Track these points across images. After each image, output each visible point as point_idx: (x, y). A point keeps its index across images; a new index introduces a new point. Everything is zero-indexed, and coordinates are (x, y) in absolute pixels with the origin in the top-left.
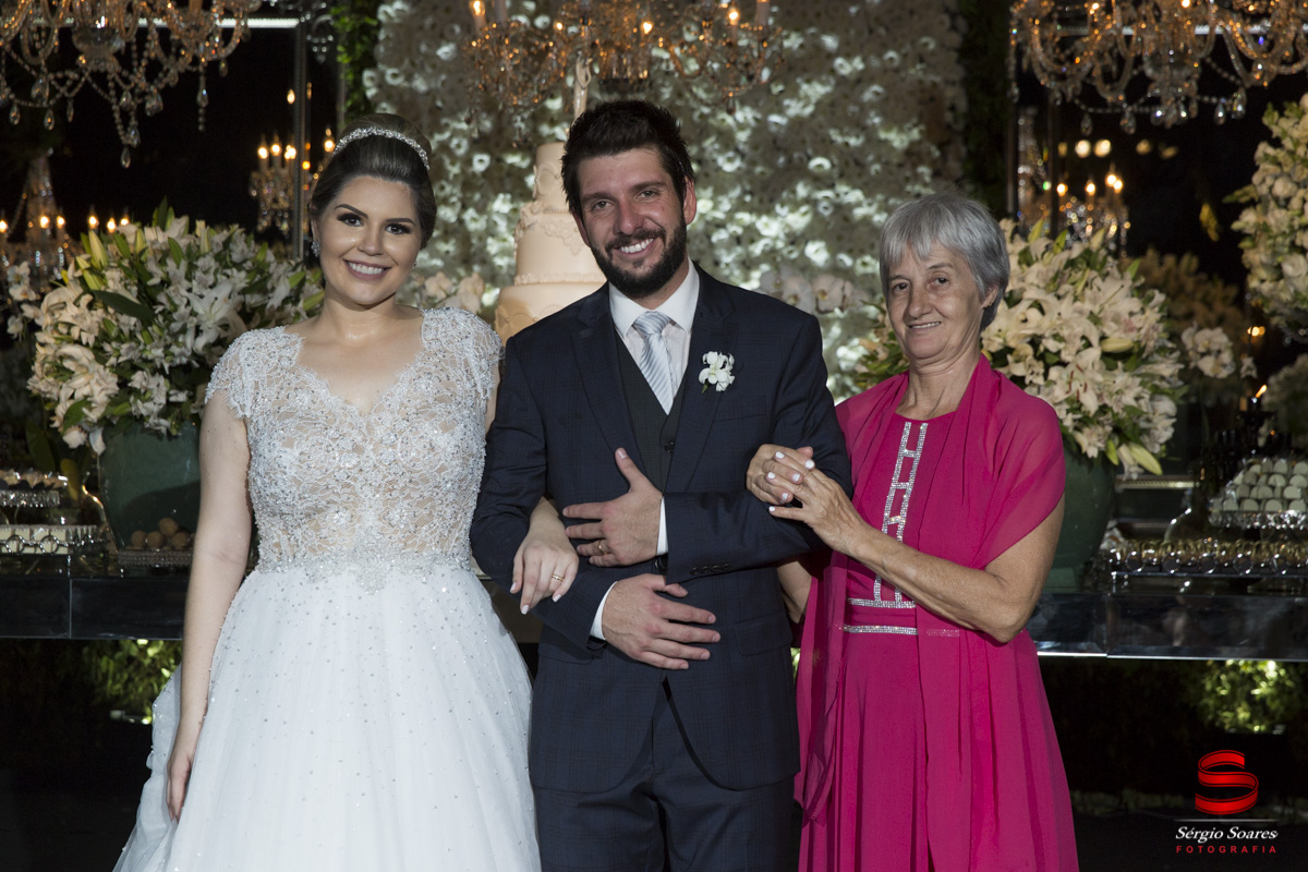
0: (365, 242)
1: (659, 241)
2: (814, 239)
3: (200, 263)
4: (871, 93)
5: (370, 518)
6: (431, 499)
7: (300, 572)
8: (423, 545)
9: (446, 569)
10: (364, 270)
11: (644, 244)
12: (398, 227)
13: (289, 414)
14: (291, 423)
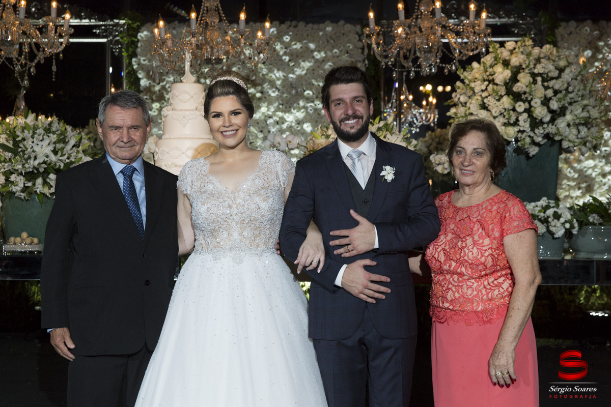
0: (224, 122)
1: (360, 120)
5: (236, 235)
6: (259, 227)
7: (210, 256)
8: (258, 245)
9: (268, 254)
10: (227, 133)
11: (355, 121)
12: (235, 113)
13: (204, 192)
14: (204, 196)
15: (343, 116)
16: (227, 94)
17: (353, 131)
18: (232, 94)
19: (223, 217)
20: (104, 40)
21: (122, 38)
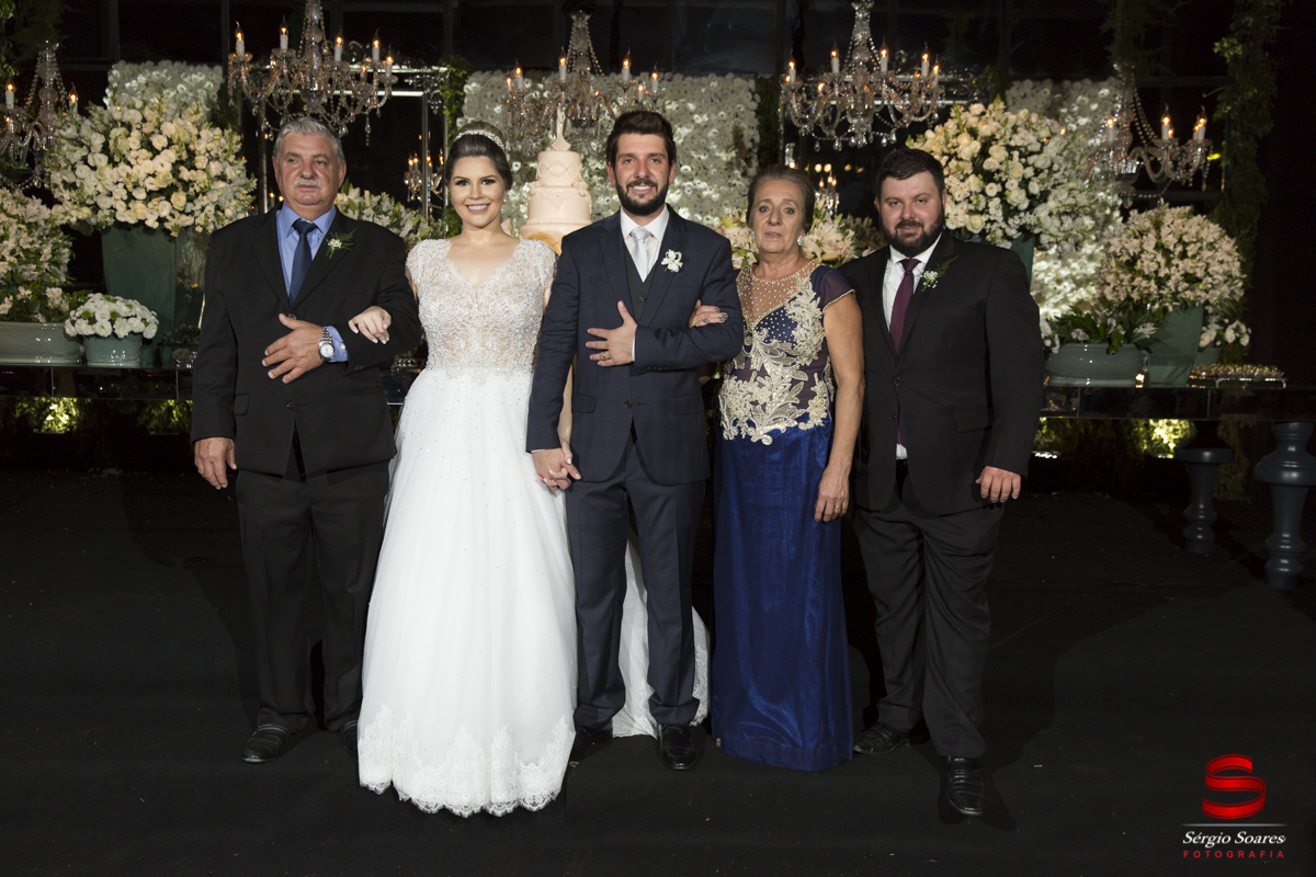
0: (472, 193)
1: (654, 189)
2: (683, 206)
3: (365, 212)
4: (711, 133)
5: (476, 346)
6: (508, 337)
7: (444, 372)
8: (506, 361)
9: (520, 373)
10: (476, 208)
11: (647, 187)
12: (488, 181)
13: (437, 284)
14: (437, 288)
15: (633, 179)
16: (478, 154)
17: (643, 201)
18: (485, 154)
19: (460, 319)
20: (419, 94)
21: (443, 91)
